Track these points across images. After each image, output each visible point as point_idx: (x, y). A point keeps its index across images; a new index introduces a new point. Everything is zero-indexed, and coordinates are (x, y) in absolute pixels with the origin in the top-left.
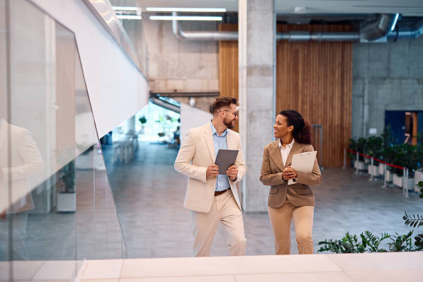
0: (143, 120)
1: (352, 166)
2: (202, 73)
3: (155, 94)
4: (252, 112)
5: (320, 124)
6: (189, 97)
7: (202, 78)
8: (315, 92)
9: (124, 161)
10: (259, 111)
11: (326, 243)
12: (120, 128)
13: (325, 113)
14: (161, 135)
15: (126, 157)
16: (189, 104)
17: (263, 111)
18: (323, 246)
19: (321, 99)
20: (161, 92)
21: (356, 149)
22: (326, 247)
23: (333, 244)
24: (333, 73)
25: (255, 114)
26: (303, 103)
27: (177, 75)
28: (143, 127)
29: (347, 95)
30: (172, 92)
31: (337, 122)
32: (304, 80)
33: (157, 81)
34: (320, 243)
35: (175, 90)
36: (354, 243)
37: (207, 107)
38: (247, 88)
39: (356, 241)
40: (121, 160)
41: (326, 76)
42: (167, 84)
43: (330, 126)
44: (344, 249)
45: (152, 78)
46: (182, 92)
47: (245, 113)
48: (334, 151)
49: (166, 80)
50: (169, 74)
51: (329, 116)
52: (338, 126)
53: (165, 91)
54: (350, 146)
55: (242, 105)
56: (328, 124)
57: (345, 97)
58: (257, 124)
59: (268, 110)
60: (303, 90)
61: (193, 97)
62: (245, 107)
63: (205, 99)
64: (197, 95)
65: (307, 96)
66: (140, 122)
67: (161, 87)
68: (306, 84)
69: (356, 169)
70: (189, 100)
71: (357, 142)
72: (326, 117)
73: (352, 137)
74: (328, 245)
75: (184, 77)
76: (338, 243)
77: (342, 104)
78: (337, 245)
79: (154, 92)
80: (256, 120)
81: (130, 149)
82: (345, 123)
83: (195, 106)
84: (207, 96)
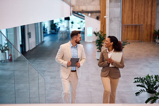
0: (72, 23)
1: (155, 41)
2: (93, 3)
3: (75, 12)
4: (111, 18)
5: (142, 24)
6: (88, 13)
7: (93, 5)
8: (140, 10)
9: (63, 39)
10: (114, 18)
11: (137, 78)
12: (64, 26)
13: (144, 19)
14: (79, 28)
15: (64, 37)
16: (88, 16)
17: (116, 18)
18: (136, 80)
19: (142, 14)
20: (77, 11)
21: (157, 34)
22: (137, 80)
23: (141, 79)
24: (148, 3)
25: (112, 19)
26: (135, 15)
27: (83, 4)
28: (72, 25)
29: (154, 12)
30: (82, 11)
31: (149, 23)
32: (135, 5)
33: (75, 7)
34: (135, 79)
35: (83, 10)
36: (151, 79)
37: (96, 17)
38: (109, 8)
39: (152, 78)
40: (62, 38)
41: (145, 4)
42: (79, 8)
43: (146, 25)
44: (146, 82)
45: (73, 5)
46: (86, 11)
47: (108, 19)
48: (147, 35)
49: (79, 6)
50: (80, 3)
51: (146, 20)
52: (149, 25)
53: (79, 11)
54: (154, 33)
55: (107, 15)
56: (145, 24)
57: (153, 12)
58: (113, 24)
59: (118, 18)
60: (135, 10)
61: (90, 13)
62: (108, 16)
63: (95, 14)
64: (92, 12)
65: (137, 12)
66: (71, 23)
67: (77, 9)
68: (136, 7)
69: (156, 42)
70: (88, 14)
71: (157, 31)
72: (145, 21)
73: (155, 29)
74: (138, 80)
75: (86, 5)
76: (143, 79)
77: (152, 15)
78: (143, 80)
79: (74, 11)
80: (113, 22)
81: (66, 34)
82: (152, 23)
83: (91, 17)
84: (96, 13)
